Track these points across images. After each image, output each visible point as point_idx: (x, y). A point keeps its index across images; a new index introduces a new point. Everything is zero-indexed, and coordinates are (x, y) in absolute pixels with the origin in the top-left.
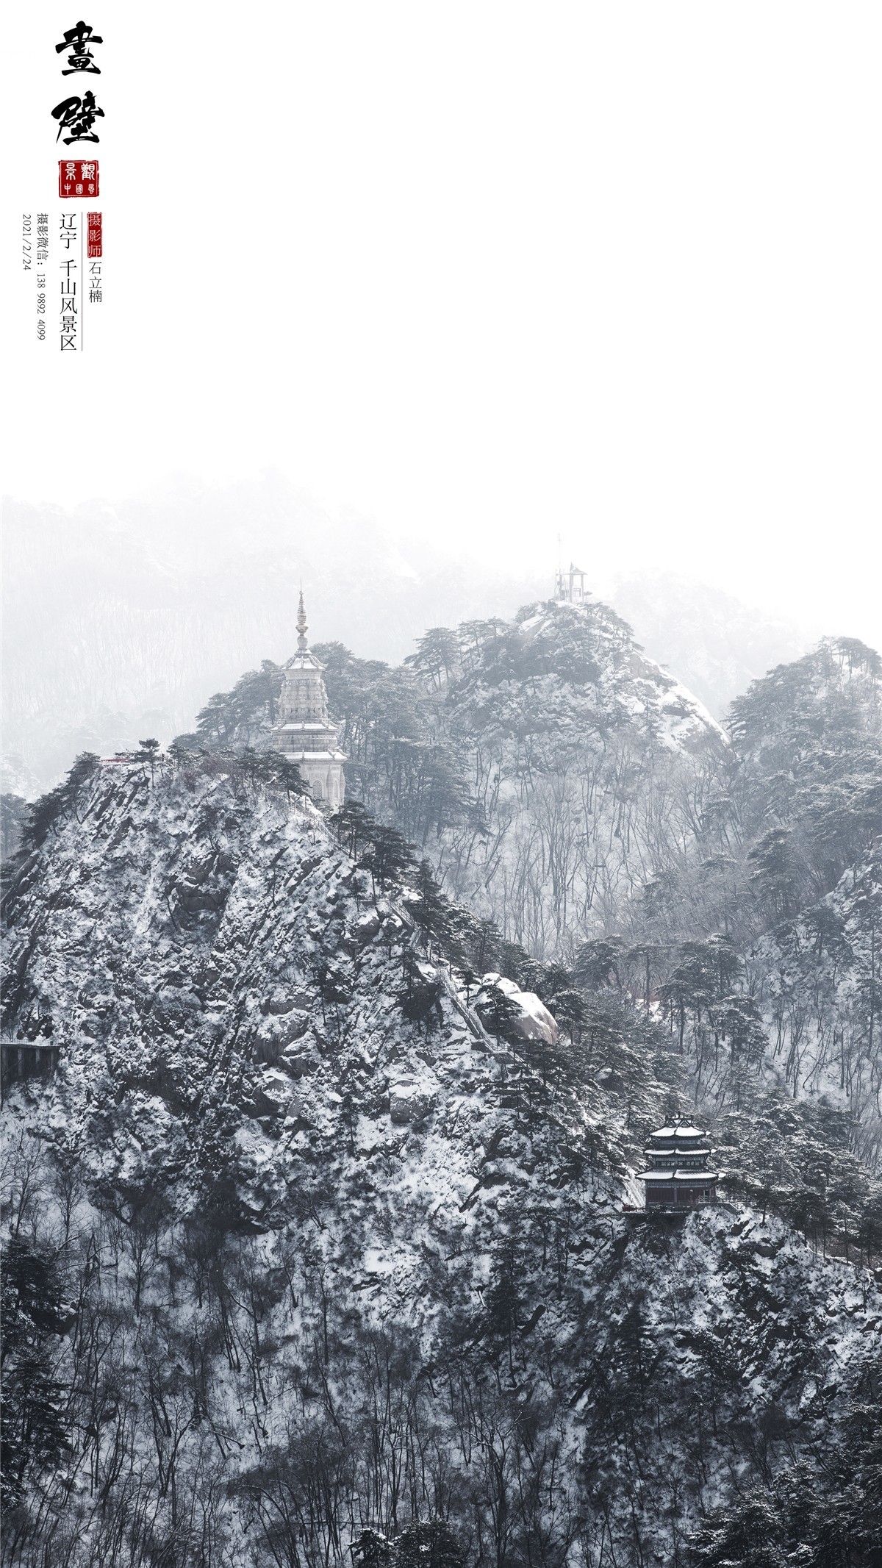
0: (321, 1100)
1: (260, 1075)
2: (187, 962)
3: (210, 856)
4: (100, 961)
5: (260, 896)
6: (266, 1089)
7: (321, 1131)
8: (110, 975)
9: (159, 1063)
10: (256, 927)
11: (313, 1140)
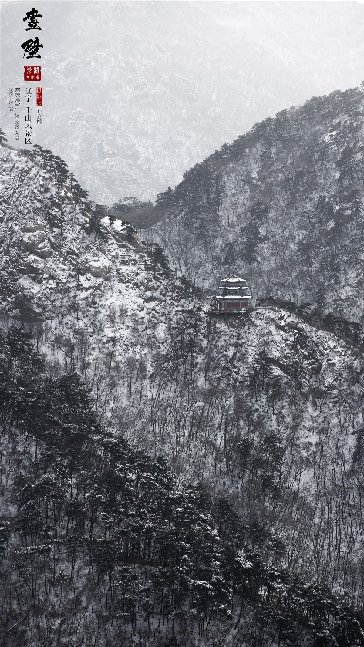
0: (57, 268)
1: (27, 257)
5: (10, 183)
6: (31, 263)
7: (60, 280)
10: (11, 196)
11: (57, 284)
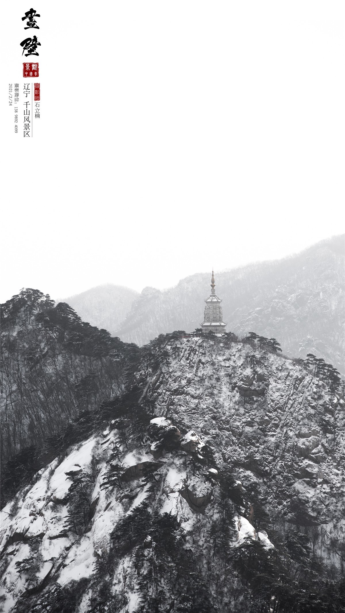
0: (331, 472)
1: (302, 462)
2: (254, 417)
3: (253, 375)
4: (207, 416)
5: (285, 391)
6: (306, 467)
7: (334, 485)
8: (214, 422)
9: (250, 457)
10: (286, 403)
11: (332, 488)
